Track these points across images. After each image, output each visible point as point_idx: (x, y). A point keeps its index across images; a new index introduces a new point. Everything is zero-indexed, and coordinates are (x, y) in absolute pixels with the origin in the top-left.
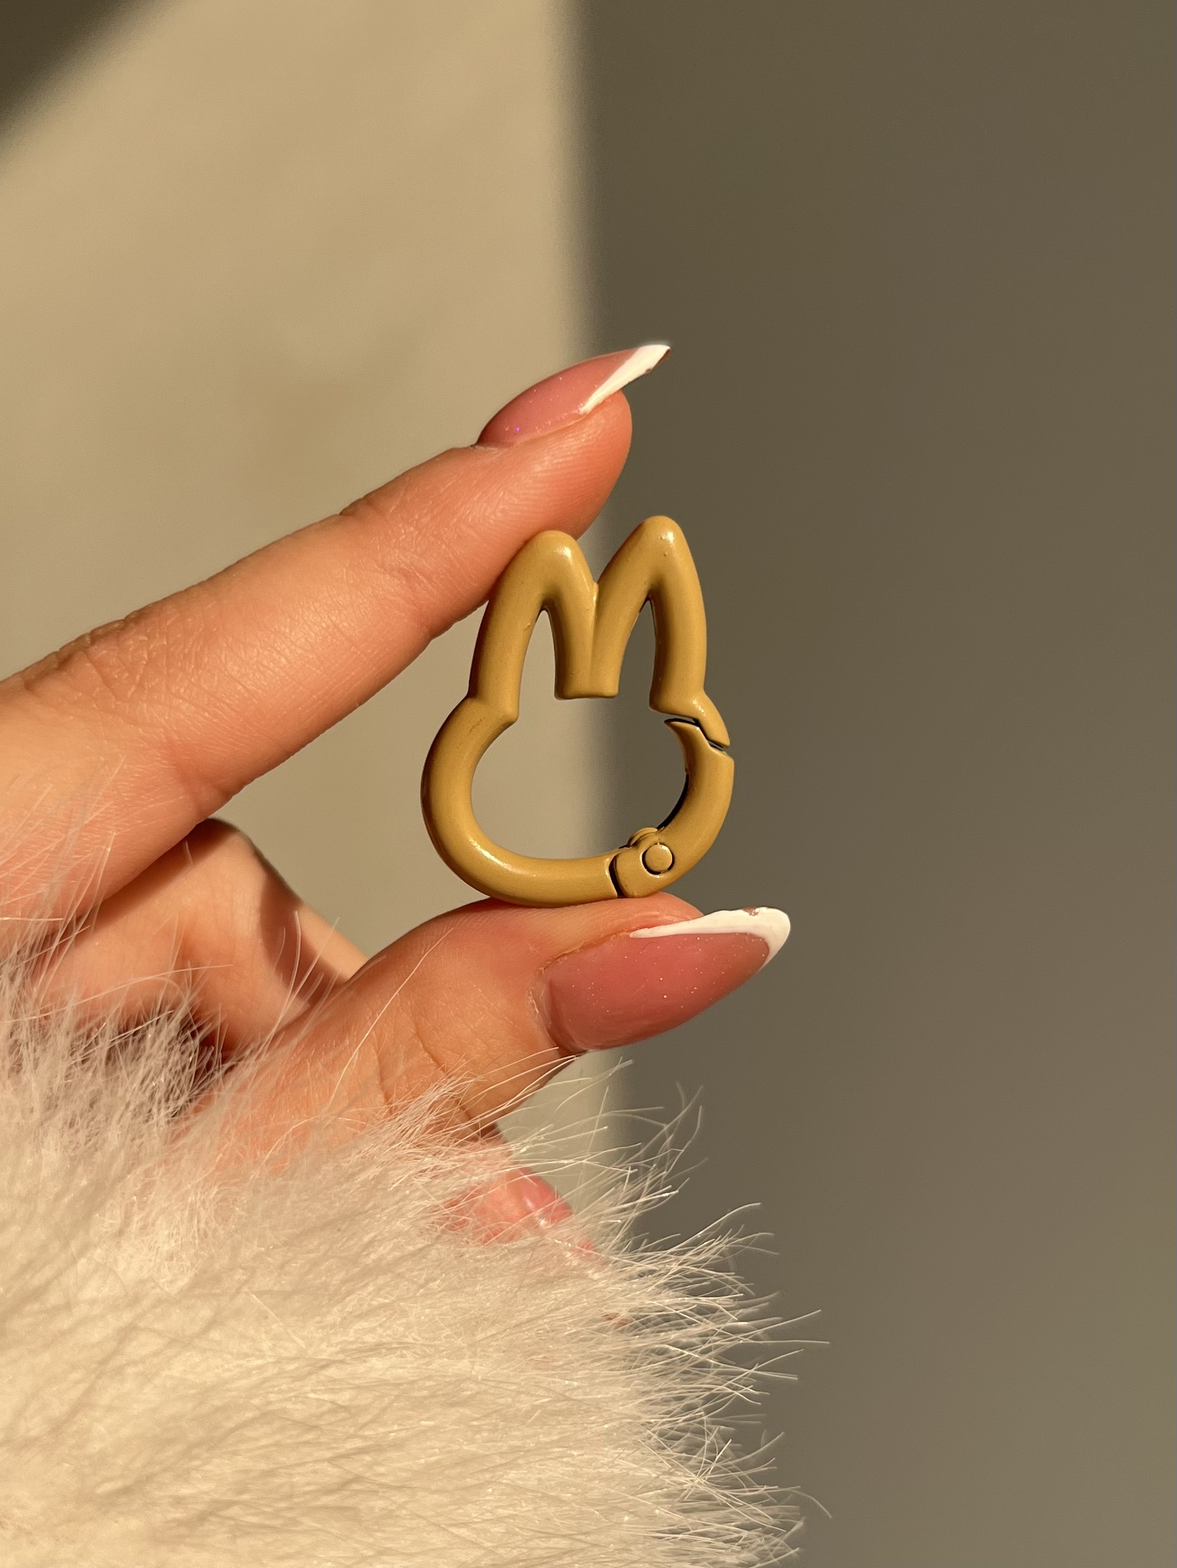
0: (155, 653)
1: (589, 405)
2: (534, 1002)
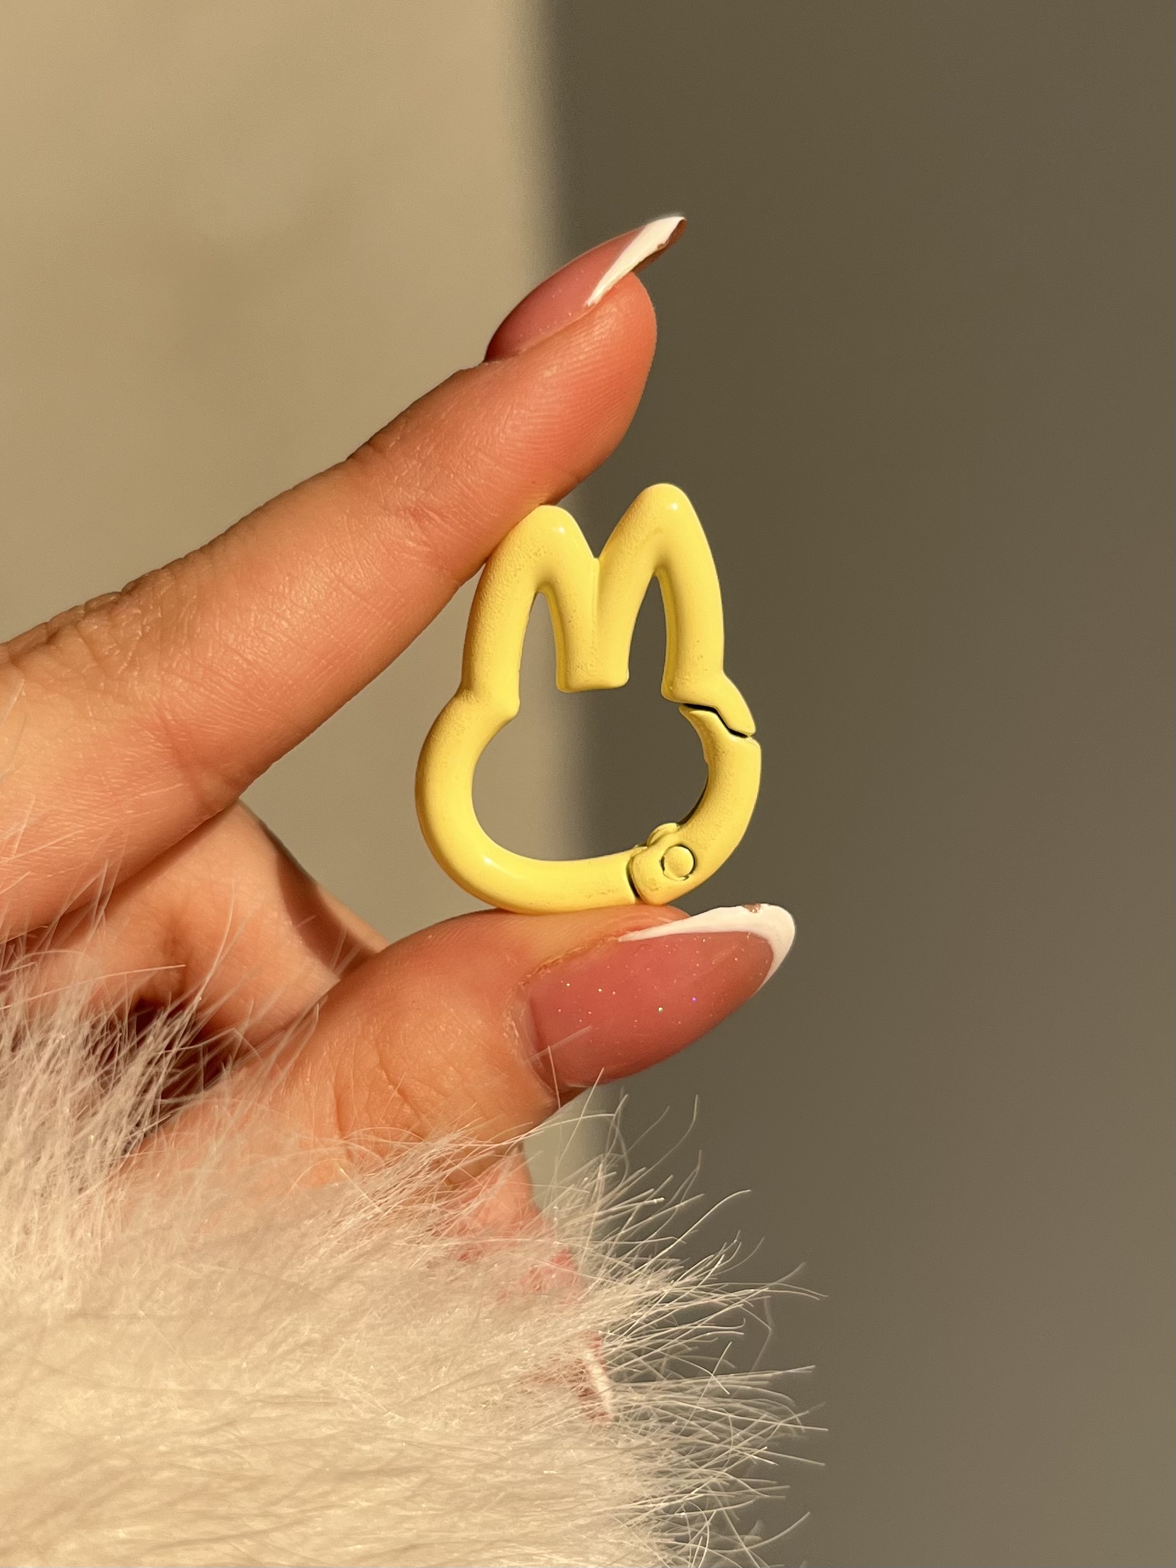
0: (148, 629)
1: (596, 295)
2: (513, 1023)
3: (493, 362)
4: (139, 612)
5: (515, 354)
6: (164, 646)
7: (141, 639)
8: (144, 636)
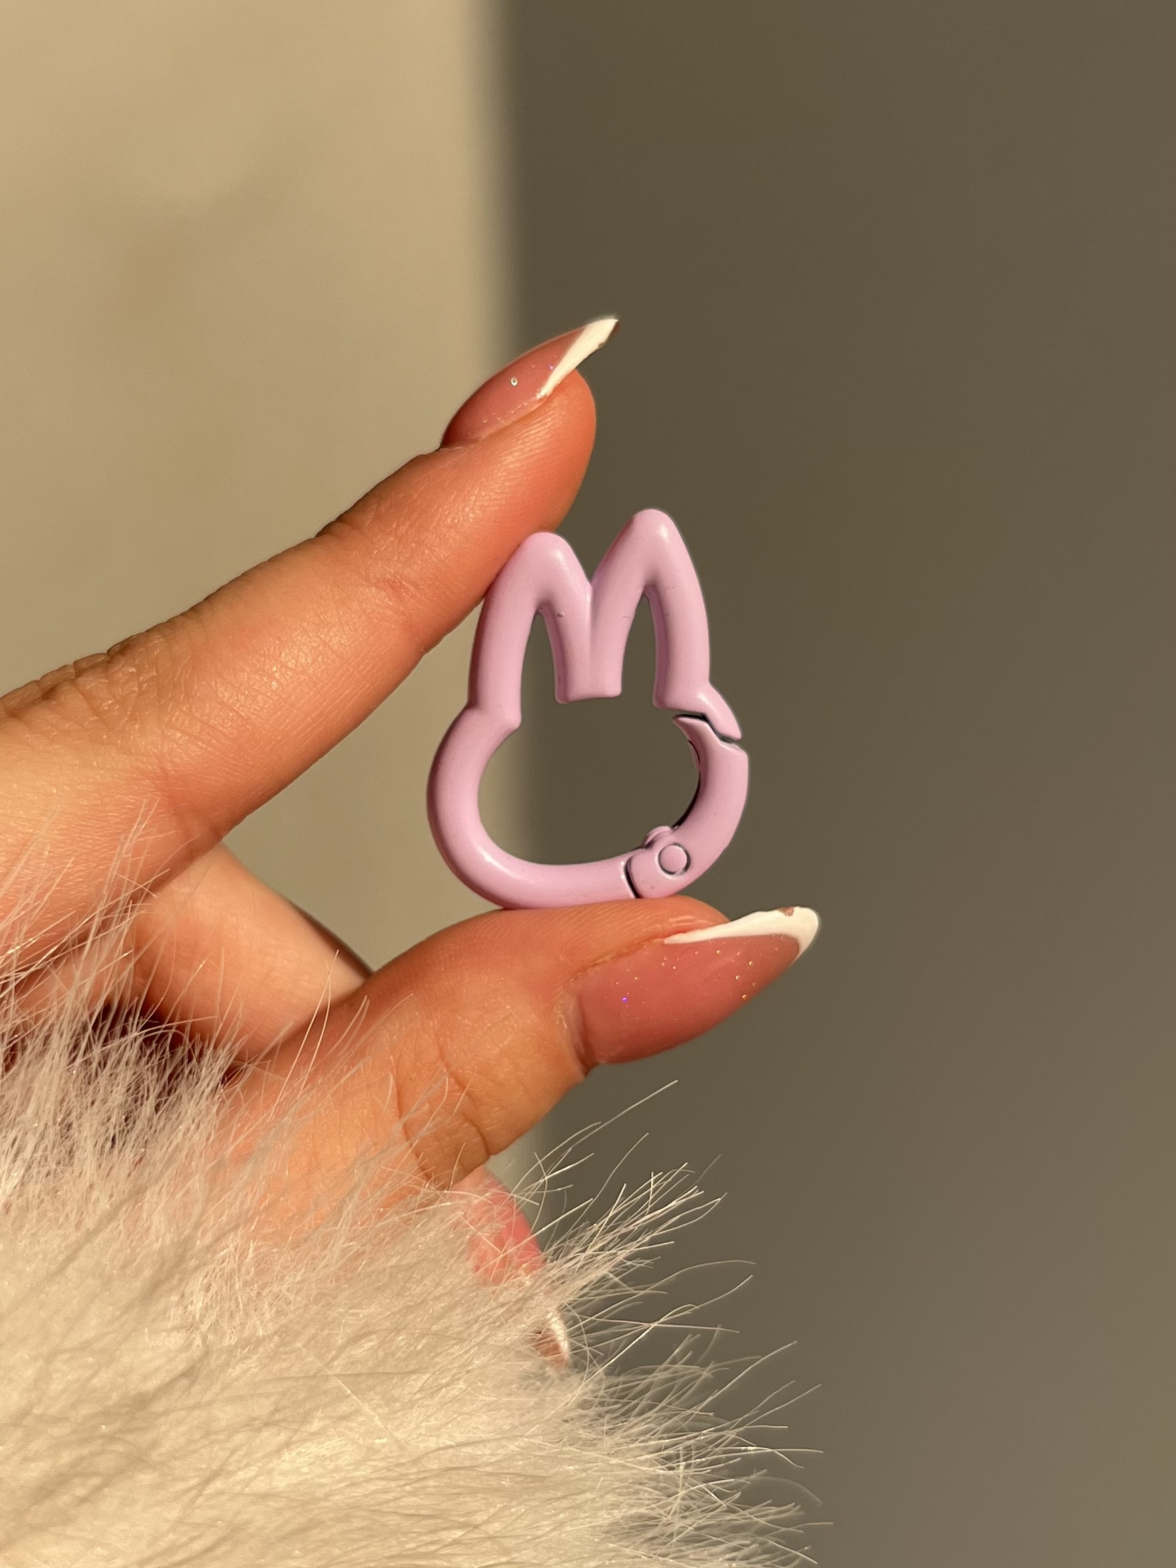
0: (144, 686)
1: (547, 389)
2: (562, 1016)
4: (134, 670)
6: (162, 703)
7: (139, 695)
8: (141, 693)
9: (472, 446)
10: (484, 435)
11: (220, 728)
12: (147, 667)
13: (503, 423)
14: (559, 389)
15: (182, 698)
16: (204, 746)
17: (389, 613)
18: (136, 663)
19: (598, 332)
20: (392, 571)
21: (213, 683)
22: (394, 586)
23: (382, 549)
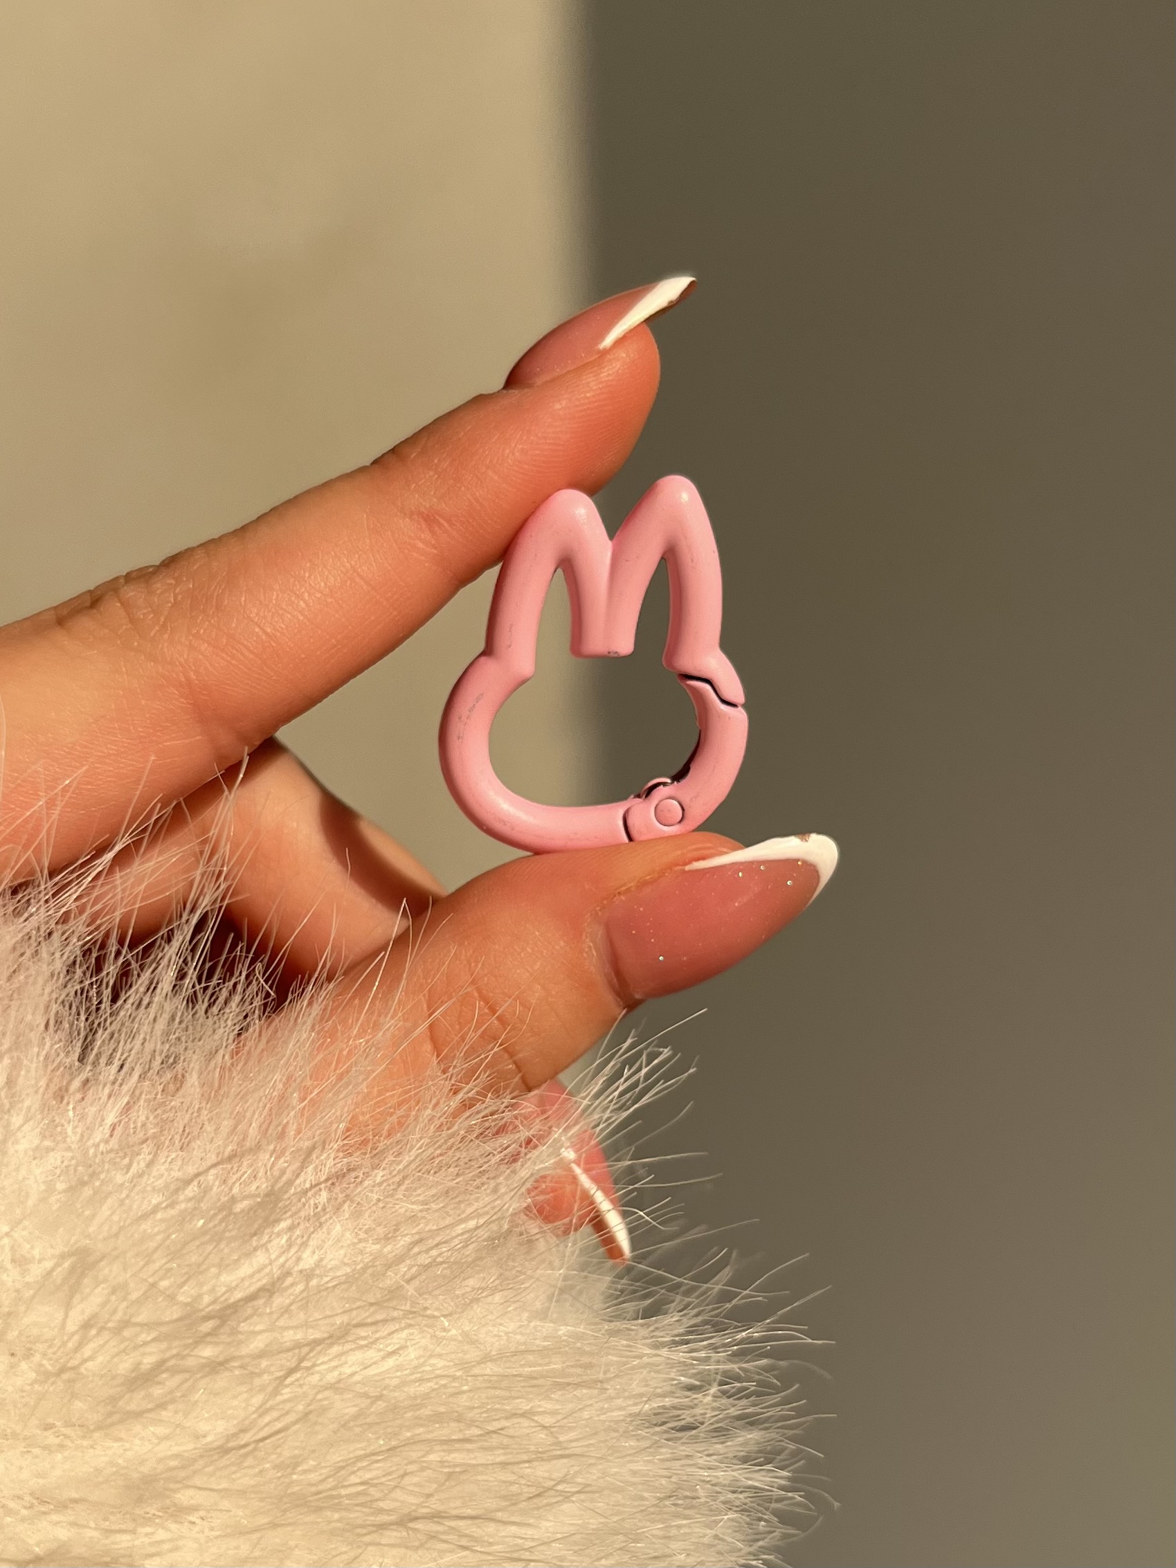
0: (179, 597)
1: (609, 340)
2: (591, 944)
3: (511, 391)
4: (174, 582)
5: (530, 386)
6: (193, 614)
7: (172, 606)
8: (176, 604)
9: (526, 390)
10: (539, 381)
11: (245, 643)
12: (185, 579)
13: (558, 371)
14: (620, 342)
15: (211, 612)
16: (229, 658)
17: (421, 545)
18: (176, 574)
19: (670, 289)
20: (428, 506)
21: (243, 599)
22: (430, 519)
23: (420, 483)
